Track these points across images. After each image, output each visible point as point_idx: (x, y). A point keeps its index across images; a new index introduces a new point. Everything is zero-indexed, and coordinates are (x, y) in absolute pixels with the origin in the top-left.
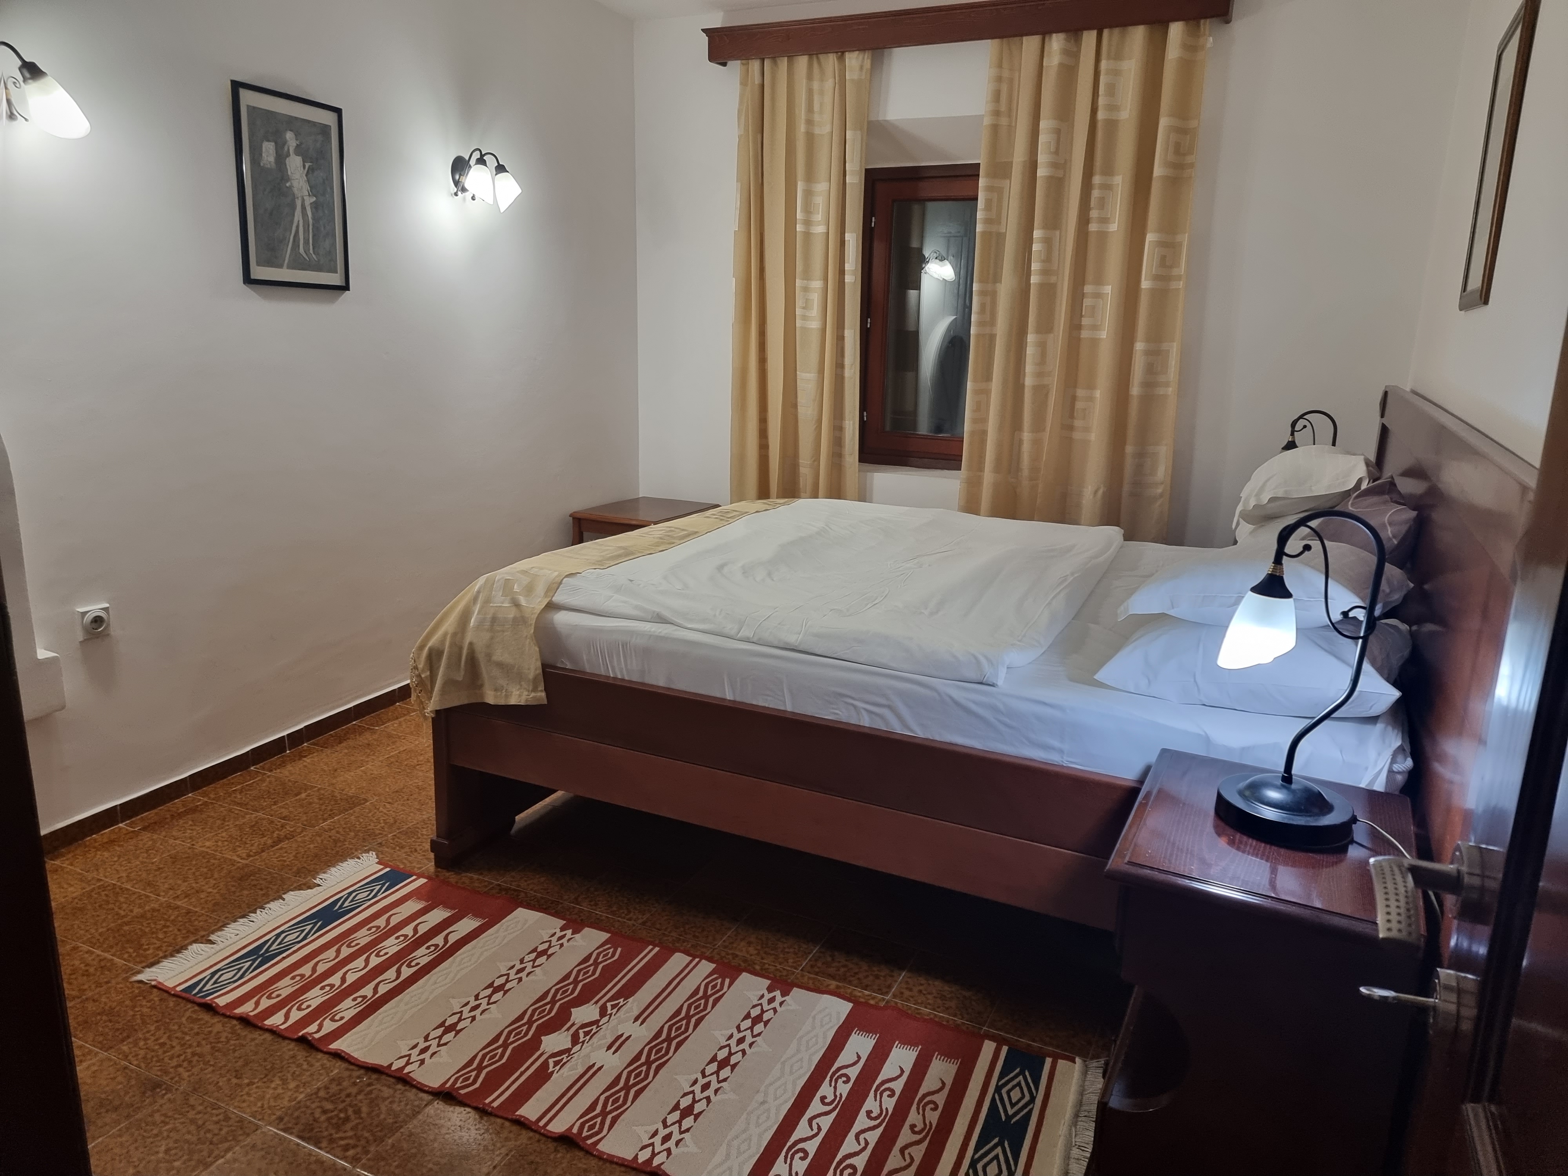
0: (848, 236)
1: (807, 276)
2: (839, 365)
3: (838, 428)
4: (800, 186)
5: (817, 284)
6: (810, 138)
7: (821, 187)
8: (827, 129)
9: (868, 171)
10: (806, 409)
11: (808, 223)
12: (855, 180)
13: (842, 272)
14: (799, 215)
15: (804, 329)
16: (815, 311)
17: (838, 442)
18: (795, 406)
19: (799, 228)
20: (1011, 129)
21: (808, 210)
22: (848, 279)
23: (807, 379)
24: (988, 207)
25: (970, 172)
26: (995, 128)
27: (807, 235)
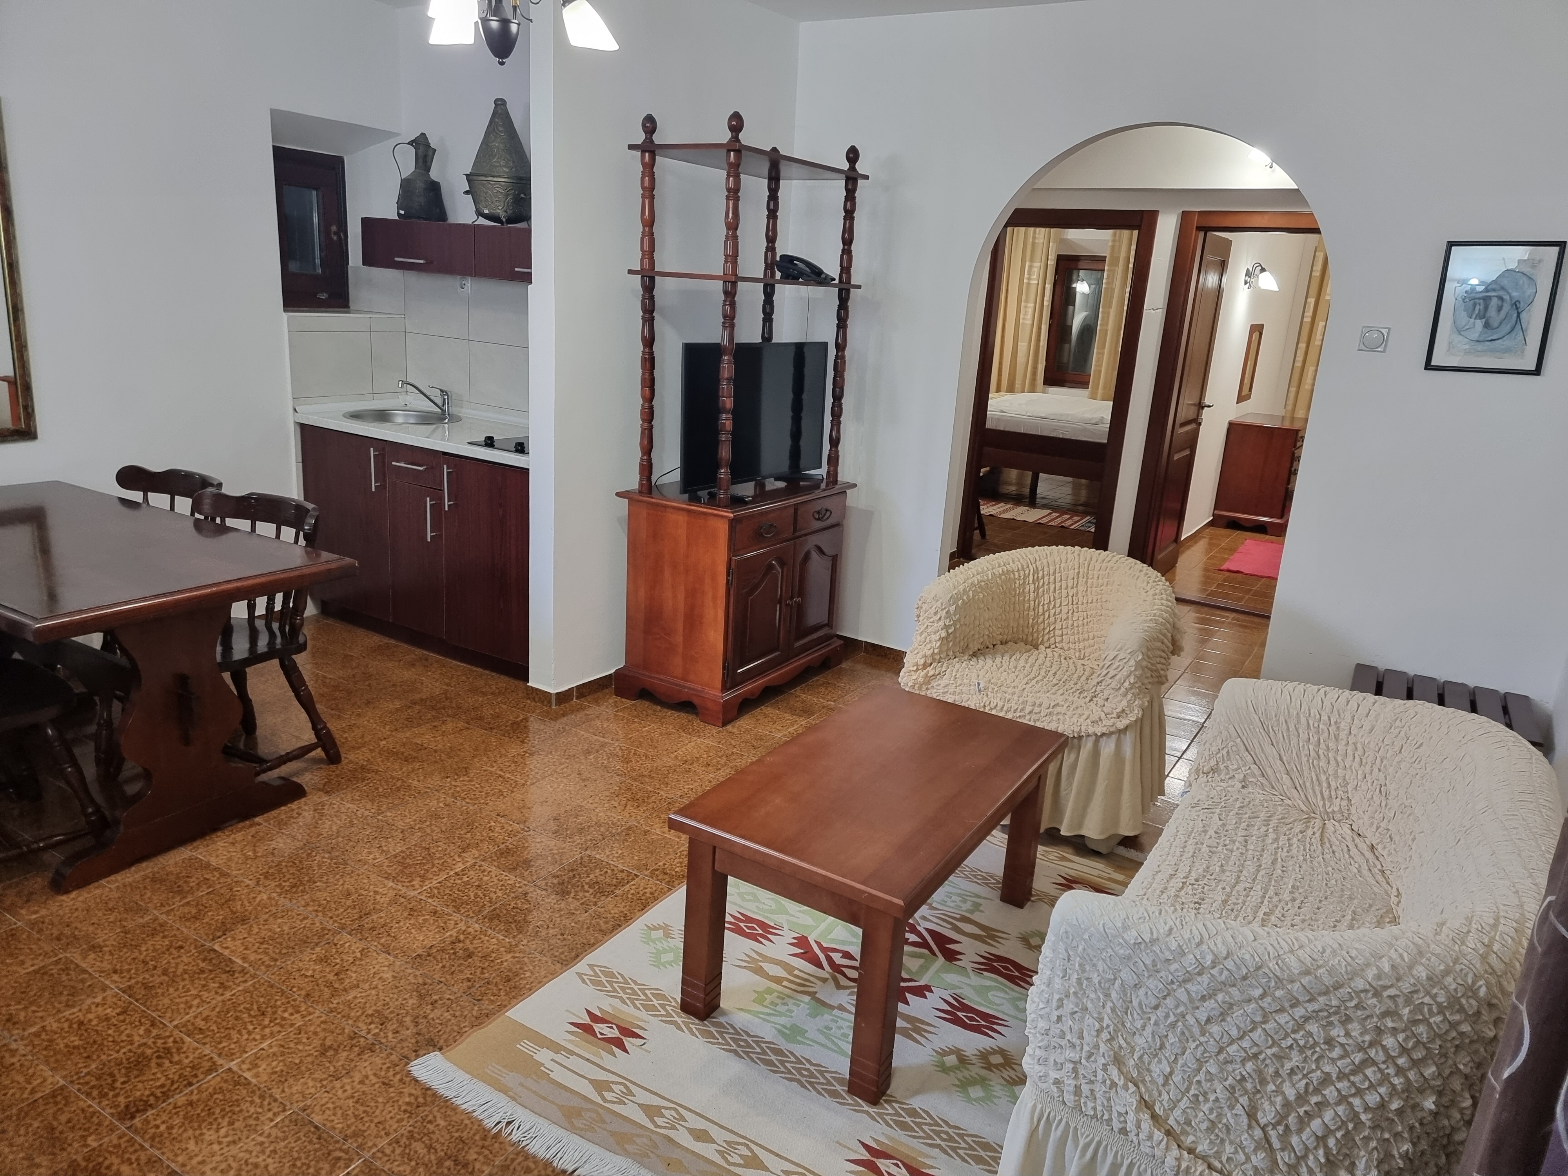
0: (1047, 286)
1: (1027, 301)
2: (1038, 340)
3: (1035, 368)
4: (1027, 264)
5: (1031, 305)
6: (1034, 244)
7: (1037, 264)
8: (1042, 241)
9: (1058, 256)
10: (1021, 359)
11: (1029, 279)
12: (1052, 262)
13: (1043, 300)
14: (1026, 276)
15: (1023, 324)
16: (1029, 316)
17: (1034, 373)
18: (1016, 357)
19: (1025, 281)
20: (1120, 247)
21: (1030, 274)
22: (1046, 303)
23: (1023, 346)
24: (1108, 278)
25: (1102, 259)
26: (1113, 247)
27: (1029, 284)
